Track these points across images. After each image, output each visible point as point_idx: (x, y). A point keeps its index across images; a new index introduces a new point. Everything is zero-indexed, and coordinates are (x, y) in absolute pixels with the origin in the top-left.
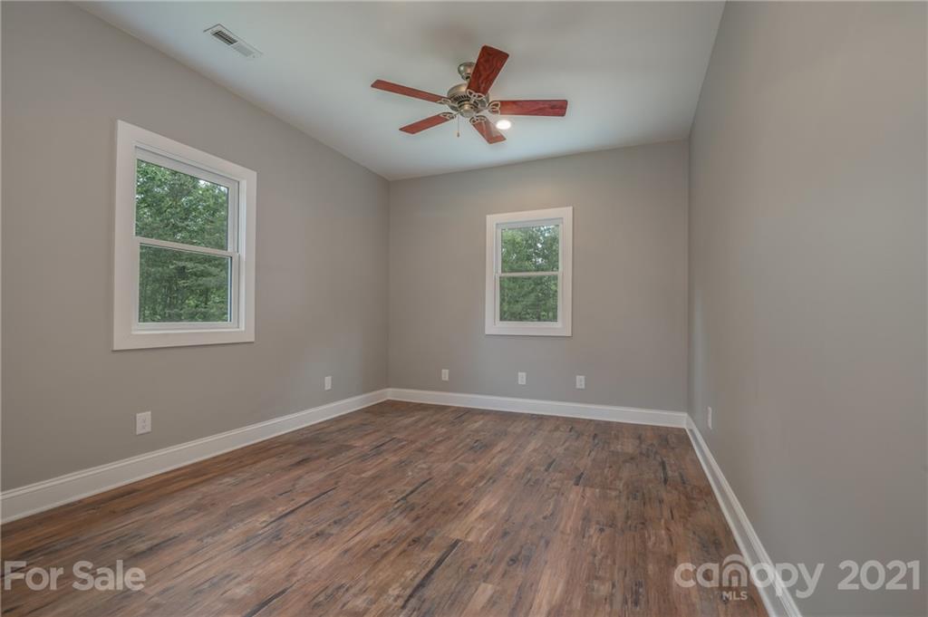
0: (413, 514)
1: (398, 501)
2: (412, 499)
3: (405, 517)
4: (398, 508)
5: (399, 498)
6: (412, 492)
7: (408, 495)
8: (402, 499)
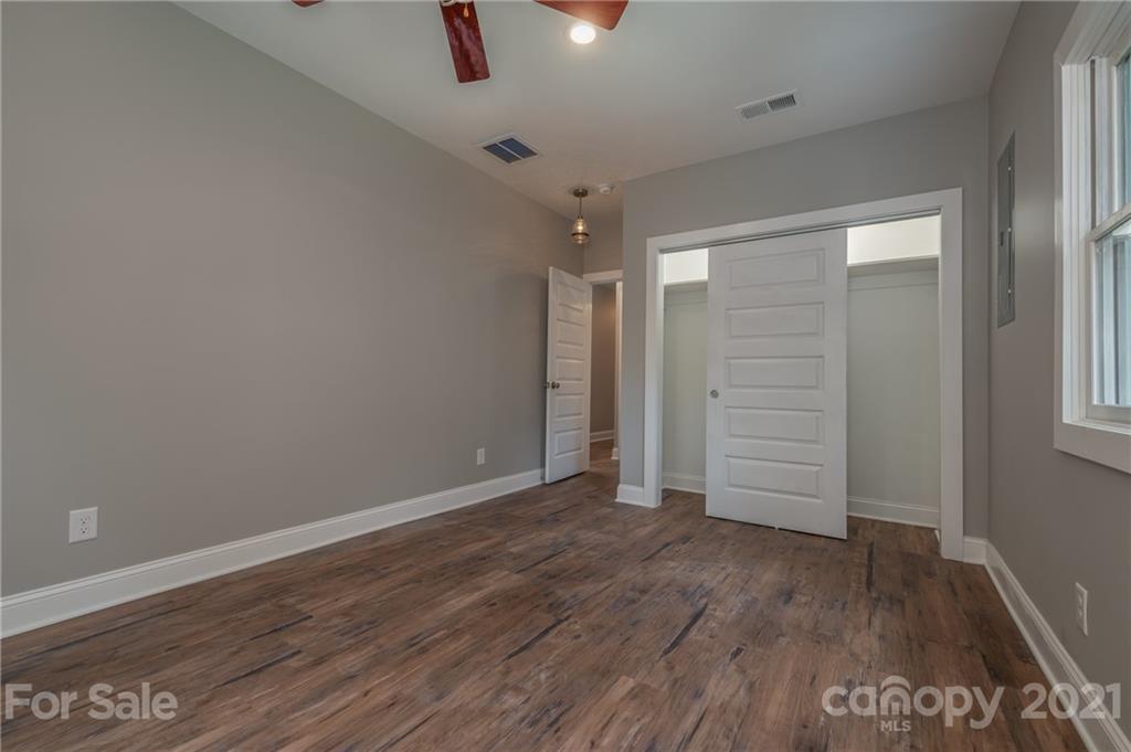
0: (550, 600)
1: (566, 619)
2: (549, 620)
3: (560, 598)
4: (566, 610)
5: (566, 623)
6: (546, 632)
7: (554, 626)
8: (562, 621)
